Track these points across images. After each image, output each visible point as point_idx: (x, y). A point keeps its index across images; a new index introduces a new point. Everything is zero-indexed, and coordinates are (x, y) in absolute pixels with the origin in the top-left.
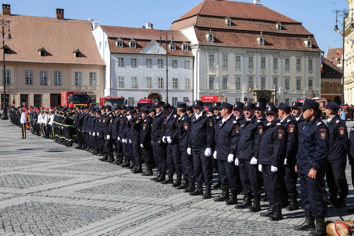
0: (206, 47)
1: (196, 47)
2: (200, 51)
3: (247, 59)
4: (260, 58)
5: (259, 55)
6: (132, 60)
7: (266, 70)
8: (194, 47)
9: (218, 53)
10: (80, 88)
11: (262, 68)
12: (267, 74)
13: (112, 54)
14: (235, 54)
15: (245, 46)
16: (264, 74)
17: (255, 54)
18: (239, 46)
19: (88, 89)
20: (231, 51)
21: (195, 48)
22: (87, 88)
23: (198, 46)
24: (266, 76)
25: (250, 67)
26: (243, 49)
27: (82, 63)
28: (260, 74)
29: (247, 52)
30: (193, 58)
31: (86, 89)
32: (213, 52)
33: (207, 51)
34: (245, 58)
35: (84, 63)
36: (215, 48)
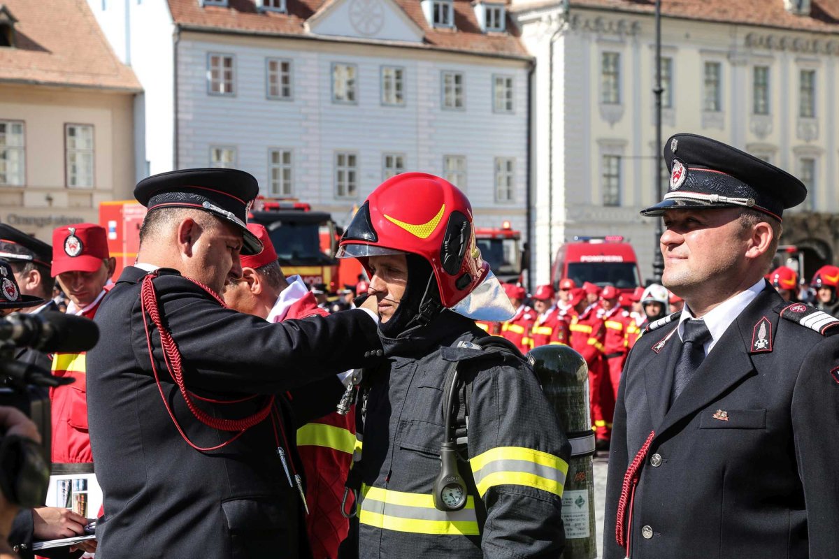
0: (591, 15)
1: (544, 15)
2: (566, 33)
3: (747, 75)
4: (794, 71)
5: (791, 56)
6: (273, 65)
7: (817, 126)
8: (534, 15)
9: (637, 45)
10: (16, 199)
11: (803, 115)
12: (821, 143)
13: (184, 35)
14: (702, 52)
15: (741, 17)
16: (813, 143)
17: (778, 54)
18: (716, 16)
19: (55, 203)
20: (687, 36)
21: (539, 19)
22: (49, 199)
23: (560, 10)
24: (818, 152)
25: (756, 111)
26: (733, 28)
27: (30, 75)
28: (794, 141)
29: (749, 41)
30: (527, 67)
31: (46, 203)
32: (616, 38)
33: (594, 36)
34: (740, 69)
35: (42, 77)
36: (628, 20)
